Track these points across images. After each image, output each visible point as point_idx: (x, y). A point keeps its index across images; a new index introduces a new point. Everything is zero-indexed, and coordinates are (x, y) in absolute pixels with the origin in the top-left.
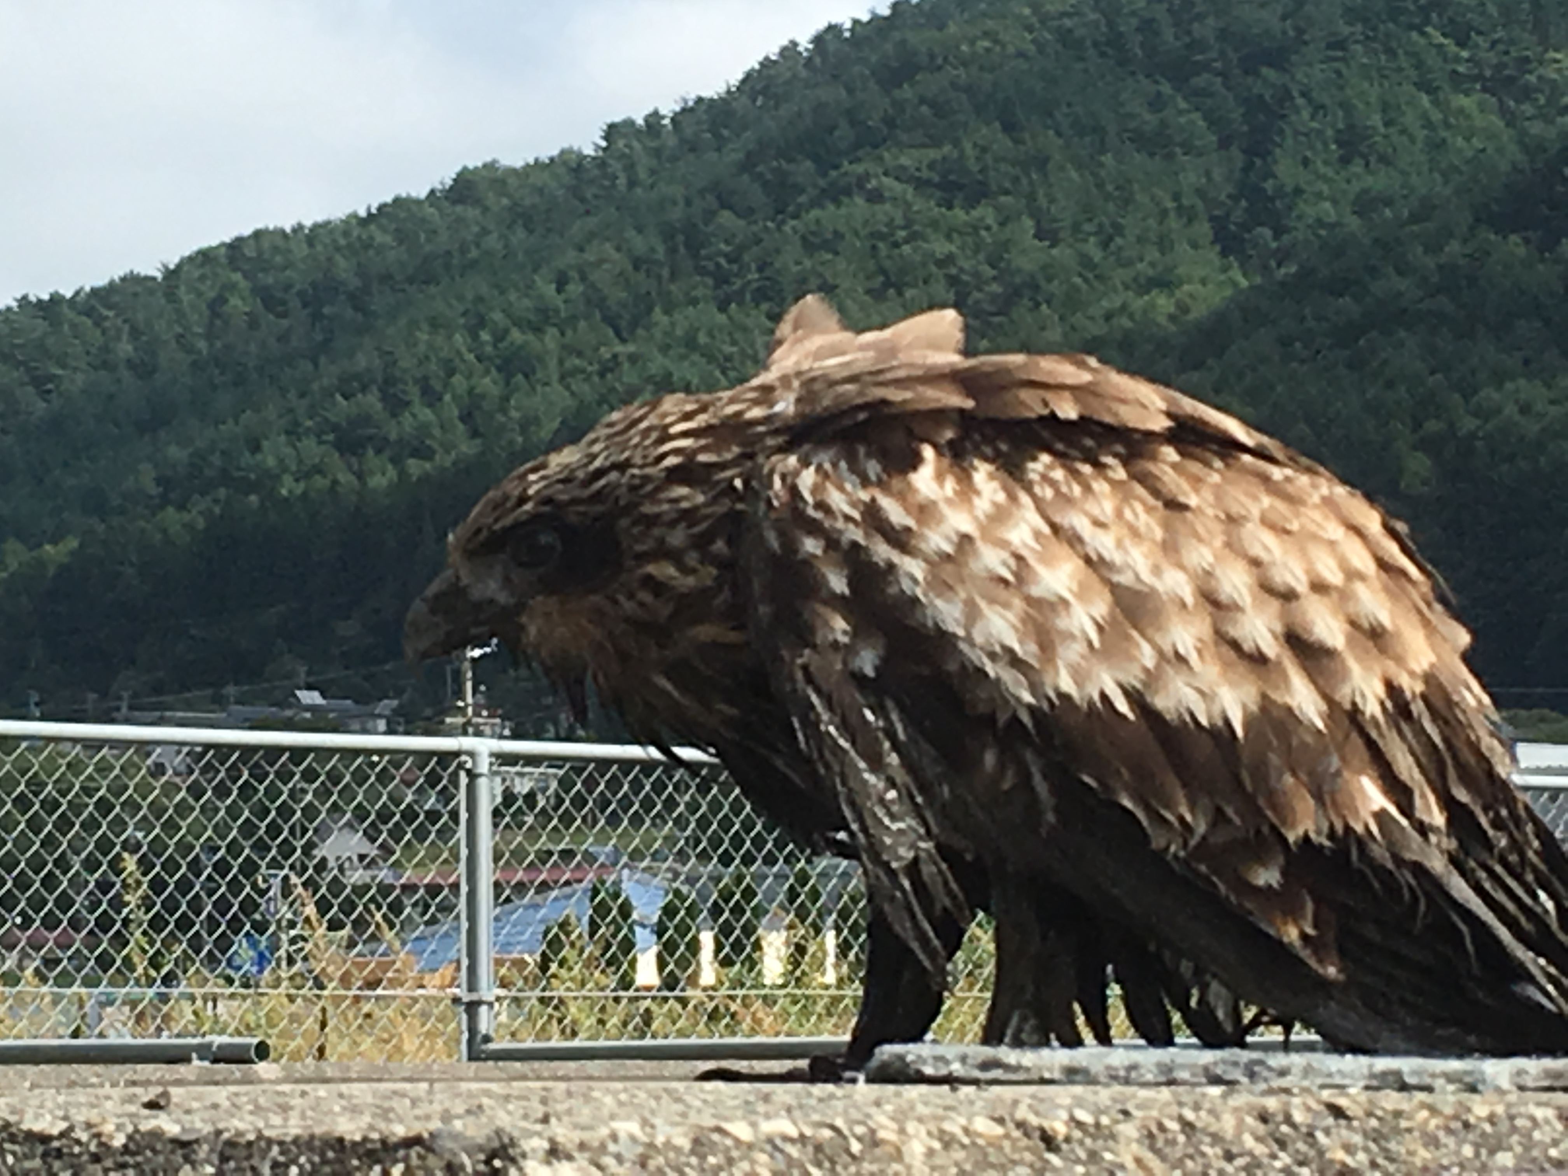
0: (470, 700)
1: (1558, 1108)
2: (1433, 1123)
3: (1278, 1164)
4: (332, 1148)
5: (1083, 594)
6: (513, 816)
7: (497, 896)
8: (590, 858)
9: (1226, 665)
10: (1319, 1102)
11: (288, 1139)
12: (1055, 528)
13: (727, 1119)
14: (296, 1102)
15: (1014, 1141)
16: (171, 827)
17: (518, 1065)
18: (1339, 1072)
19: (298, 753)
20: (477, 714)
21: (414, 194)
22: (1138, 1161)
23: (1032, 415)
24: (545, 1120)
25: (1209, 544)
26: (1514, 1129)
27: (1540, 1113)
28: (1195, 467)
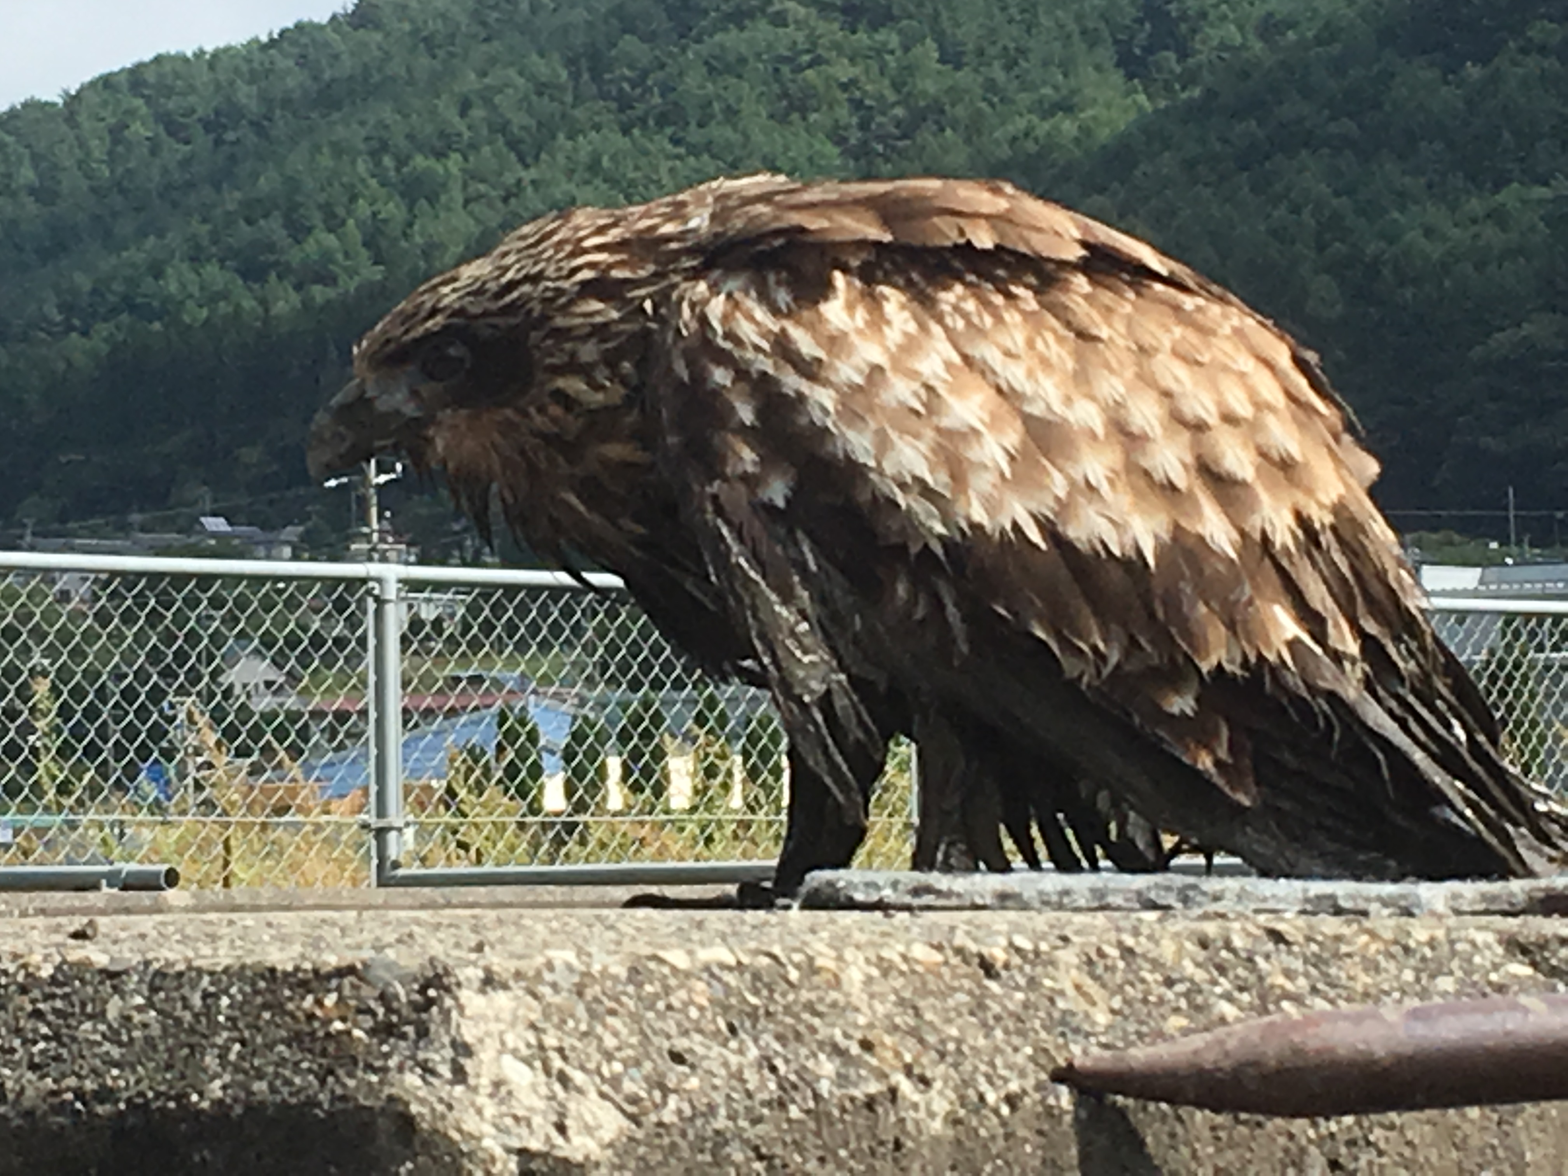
0: (375, 526)
1: (1499, 932)
2: (1373, 947)
3: (1218, 990)
4: (263, 977)
5: (995, 423)
6: (421, 642)
7: (405, 723)
8: (498, 684)
9: (1137, 493)
10: (1259, 927)
11: (219, 969)
12: (967, 359)
13: (663, 947)
14: (224, 931)
15: (953, 968)
16: (78, 654)
17: (426, 890)
18: (1274, 896)
19: (205, 580)
20: (382, 540)
21: (316, 20)
22: (1078, 987)
23: (948, 243)
24: (479, 948)
25: (1119, 375)
26: (1454, 953)
27: (1480, 937)
28: (1107, 297)
